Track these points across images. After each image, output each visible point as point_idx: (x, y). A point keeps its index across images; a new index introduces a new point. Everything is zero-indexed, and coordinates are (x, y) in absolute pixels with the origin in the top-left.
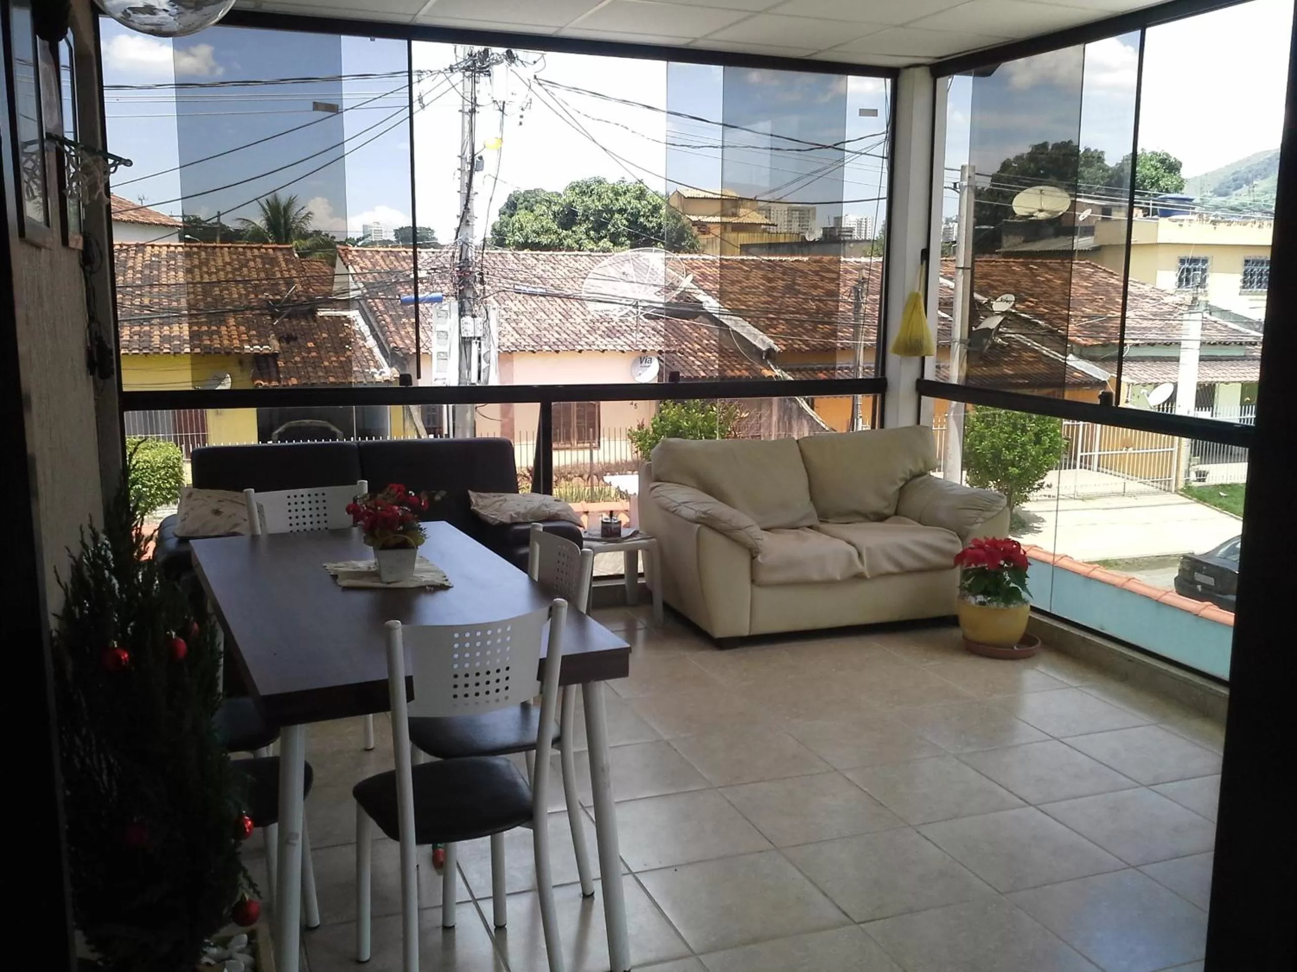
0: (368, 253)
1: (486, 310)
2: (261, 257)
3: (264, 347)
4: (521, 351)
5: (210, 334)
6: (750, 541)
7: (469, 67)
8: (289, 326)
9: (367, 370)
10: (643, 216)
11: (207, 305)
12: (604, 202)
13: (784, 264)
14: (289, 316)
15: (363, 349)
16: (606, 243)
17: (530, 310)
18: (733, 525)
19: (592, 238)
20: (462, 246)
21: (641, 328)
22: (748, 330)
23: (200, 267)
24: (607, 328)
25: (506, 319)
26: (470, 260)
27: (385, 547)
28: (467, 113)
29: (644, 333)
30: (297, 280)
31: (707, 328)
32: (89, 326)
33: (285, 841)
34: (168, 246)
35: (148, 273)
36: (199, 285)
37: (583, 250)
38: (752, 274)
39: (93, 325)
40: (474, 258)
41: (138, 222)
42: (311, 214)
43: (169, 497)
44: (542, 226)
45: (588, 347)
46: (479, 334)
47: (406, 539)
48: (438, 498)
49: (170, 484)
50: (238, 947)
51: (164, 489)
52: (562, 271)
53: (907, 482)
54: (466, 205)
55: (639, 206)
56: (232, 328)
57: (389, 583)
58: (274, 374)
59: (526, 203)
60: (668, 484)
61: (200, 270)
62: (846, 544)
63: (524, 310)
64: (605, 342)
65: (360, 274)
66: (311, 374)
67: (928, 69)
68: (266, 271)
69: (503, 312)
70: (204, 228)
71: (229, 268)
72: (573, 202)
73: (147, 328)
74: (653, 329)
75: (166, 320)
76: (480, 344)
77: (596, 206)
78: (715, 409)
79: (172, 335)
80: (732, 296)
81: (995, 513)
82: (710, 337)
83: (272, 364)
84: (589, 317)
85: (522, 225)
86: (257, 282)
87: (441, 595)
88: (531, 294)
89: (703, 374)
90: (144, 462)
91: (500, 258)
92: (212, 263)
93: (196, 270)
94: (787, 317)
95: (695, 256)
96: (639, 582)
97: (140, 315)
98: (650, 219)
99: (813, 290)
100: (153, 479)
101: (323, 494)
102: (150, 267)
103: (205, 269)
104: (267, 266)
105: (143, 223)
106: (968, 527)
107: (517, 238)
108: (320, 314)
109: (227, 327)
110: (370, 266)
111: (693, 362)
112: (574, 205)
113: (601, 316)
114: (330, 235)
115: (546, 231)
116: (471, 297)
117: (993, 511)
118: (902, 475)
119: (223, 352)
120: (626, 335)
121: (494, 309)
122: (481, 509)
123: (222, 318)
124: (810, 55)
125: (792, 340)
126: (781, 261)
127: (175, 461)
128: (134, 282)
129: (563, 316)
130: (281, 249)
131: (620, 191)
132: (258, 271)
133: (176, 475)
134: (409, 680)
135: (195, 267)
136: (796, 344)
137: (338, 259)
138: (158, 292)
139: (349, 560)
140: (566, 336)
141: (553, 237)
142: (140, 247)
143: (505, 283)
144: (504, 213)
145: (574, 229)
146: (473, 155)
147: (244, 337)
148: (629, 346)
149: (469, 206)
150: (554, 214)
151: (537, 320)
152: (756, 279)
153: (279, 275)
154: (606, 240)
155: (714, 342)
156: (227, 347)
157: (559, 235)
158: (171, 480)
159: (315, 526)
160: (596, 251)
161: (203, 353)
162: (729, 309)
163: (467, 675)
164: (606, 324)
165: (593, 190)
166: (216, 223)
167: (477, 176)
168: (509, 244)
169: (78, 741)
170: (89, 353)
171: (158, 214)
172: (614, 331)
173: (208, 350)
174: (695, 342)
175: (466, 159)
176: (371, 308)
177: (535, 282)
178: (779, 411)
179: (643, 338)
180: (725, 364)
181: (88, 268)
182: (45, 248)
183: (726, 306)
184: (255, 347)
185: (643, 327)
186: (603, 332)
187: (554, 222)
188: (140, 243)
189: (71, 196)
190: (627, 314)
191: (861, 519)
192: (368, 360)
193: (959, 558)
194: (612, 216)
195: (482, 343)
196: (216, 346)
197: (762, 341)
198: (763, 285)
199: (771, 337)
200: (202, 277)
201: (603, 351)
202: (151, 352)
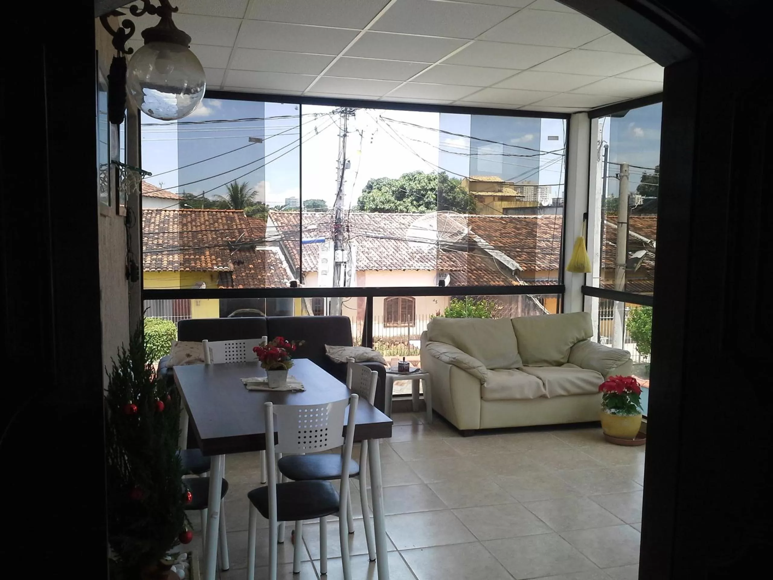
0: (286, 215)
1: (350, 246)
2: (226, 217)
3: (225, 267)
4: (370, 270)
5: (195, 260)
6: (479, 374)
7: (343, 111)
8: (239, 256)
9: (282, 281)
10: (445, 192)
11: (195, 244)
12: (422, 185)
13: (527, 220)
14: (239, 250)
15: (280, 269)
16: (422, 208)
17: (376, 247)
18: (470, 365)
19: (414, 206)
20: (337, 211)
21: (440, 257)
22: (504, 258)
23: (191, 223)
24: (420, 256)
25: (362, 252)
26: (342, 219)
27: (272, 369)
28: (342, 137)
29: (442, 260)
30: (245, 230)
31: (480, 257)
32: (128, 255)
33: (211, 516)
34: (174, 211)
35: (162, 226)
36: (190, 233)
37: (409, 212)
38: (508, 226)
39: (130, 254)
40: (344, 217)
41: (158, 197)
42: (256, 192)
43: (168, 351)
44: (386, 199)
45: (409, 268)
46: (345, 260)
47: (282, 365)
48: (300, 344)
49: (169, 344)
50: (182, 559)
51: (165, 347)
52: (395, 225)
53: (575, 344)
54: (340, 188)
55: (443, 186)
56: (207, 257)
57: (273, 388)
58: (230, 283)
59: (378, 185)
60: (436, 343)
61: (192, 224)
62: (536, 378)
63: (373, 246)
64: (419, 265)
65: (280, 226)
66: (251, 283)
67: (586, 114)
68: (227, 224)
69: (361, 248)
70: (196, 201)
71: (207, 223)
72: (404, 185)
73: (160, 257)
74: (448, 257)
75: (171, 252)
76: (346, 265)
77: (417, 187)
78: (482, 304)
79: (174, 260)
80: (495, 238)
81: (624, 362)
82: (481, 262)
83: (229, 277)
84: (410, 251)
85: (374, 199)
86: (223, 231)
87: (299, 395)
88: (377, 238)
89: (476, 284)
90: (155, 332)
91: (360, 217)
92: (198, 220)
93: (189, 224)
94: (528, 250)
95: (474, 216)
96: (420, 398)
97: (157, 249)
98: (449, 194)
99: (544, 235)
100: (159, 341)
101: (244, 343)
102: (164, 222)
103: (194, 223)
104: (229, 222)
105: (161, 198)
106: (608, 370)
107: (371, 206)
108: (257, 249)
109: (205, 257)
110: (286, 222)
111: (470, 276)
112: (405, 186)
113: (417, 250)
114: (266, 204)
115: (388, 202)
116: (341, 239)
117: (624, 361)
118: (572, 340)
119: (202, 270)
120: (432, 261)
121: (354, 246)
122: (331, 354)
123: (202, 251)
124: (520, 107)
125: (530, 264)
126: (525, 218)
127: (172, 331)
128: (154, 231)
129: (395, 250)
130: (237, 213)
131: (432, 178)
132: (223, 225)
133: (172, 339)
134: (276, 434)
135: (188, 222)
136: (533, 266)
137: (269, 218)
138: (167, 237)
139: (254, 377)
140: (396, 261)
141: (392, 205)
142: (159, 211)
143: (362, 232)
144: (365, 191)
145: (404, 200)
146: (345, 160)
147: (214, 262)
148: (433, 267)
149: (342, 189)
150: (393, 192)
151: (380, 252)
152: (510, 228)
153: (235, 227)
154: (422, 206)
155: (483, 265)
156: (204, 268)
157: (395, 203)
158: (169, 342)
159: (239, 360)
160: (417, 213)
161: (190, 271)
162: (493, 246)
163: (305, 432)
164: (420, 255)
165: (416, 178)
166: (202, 198)
167: (346, 171)
168: (367, 209)
169: (111, 451)
170: (127, 268)
171: (170, 193)
172: (425, 259)
173: (193, 269)
174: (472, 265)
175: (341, 162)
176: (286, 246)
177: (380, 231)
178: (522, 306)
179: (441, 262)
180: (490, 278)
181: (128, 225)
182: (108, 216)
183: (492, 244)
184: (220, 267)
185: (441, 256)
186: (418, 259)
187: (392, 196)
188: (159, 209)
189: (122, 191)
190: (432, 248)
191: (546, 364)
192: (283, 275)
193: (601, 387)
194: (426, 193)
195: (347, 265)
196: (198, 267)
197: (512, 264)
198: (514, 232)
199: (518, 263)
200: (192, 228)
201: (418, 270)
202: (162, 270)
